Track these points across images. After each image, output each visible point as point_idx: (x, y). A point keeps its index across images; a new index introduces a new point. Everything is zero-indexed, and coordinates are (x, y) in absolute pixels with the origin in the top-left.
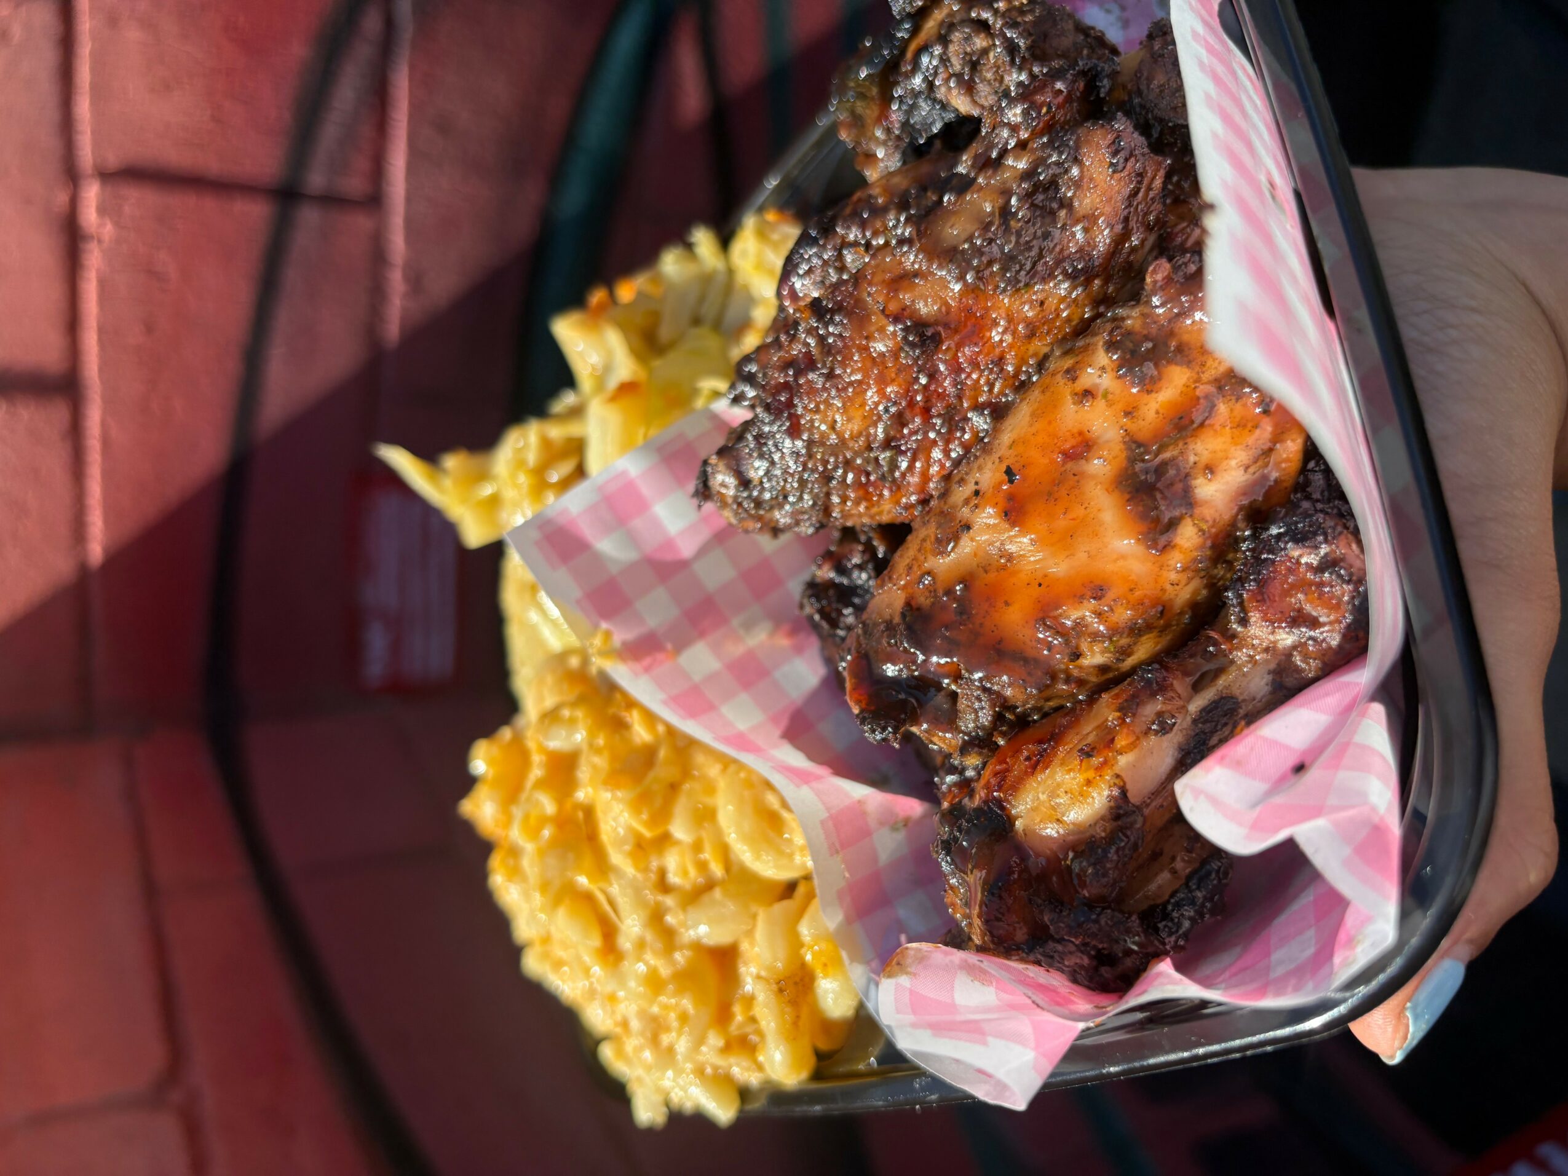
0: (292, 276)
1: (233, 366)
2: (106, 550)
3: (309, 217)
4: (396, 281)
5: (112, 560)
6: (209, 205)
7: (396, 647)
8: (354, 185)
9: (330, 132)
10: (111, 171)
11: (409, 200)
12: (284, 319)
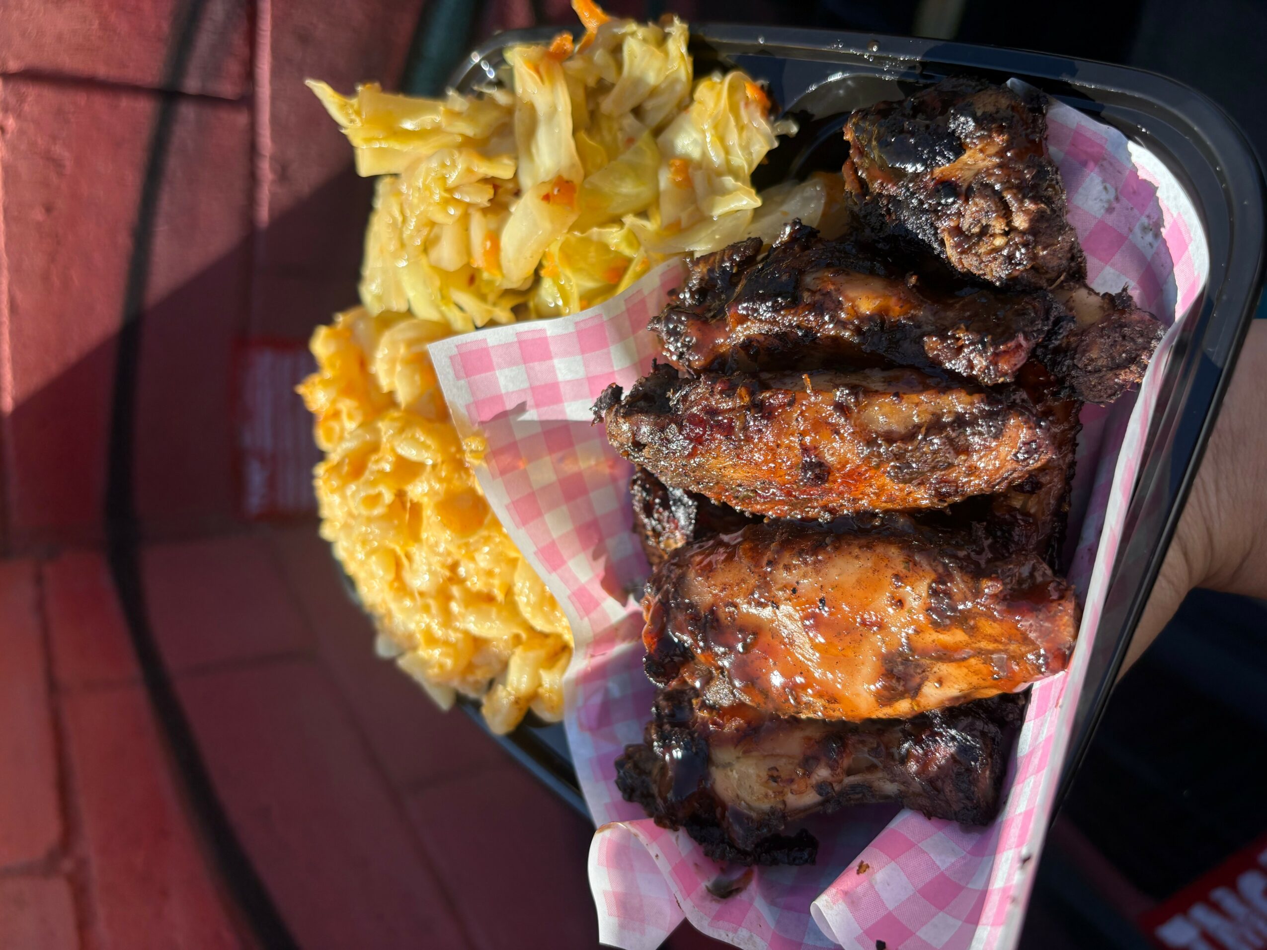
0: (173, 164)
1: (124, 241)
2: (15, 399)
3: (187, 112)
4: (266, 170)
5: (21, 409)
6: (99, 102)
7: (272, 483)
8: (227, 89)
9: (204, 41)
10: (11, 72)
11: (274, 98)
12: (165, 203)
